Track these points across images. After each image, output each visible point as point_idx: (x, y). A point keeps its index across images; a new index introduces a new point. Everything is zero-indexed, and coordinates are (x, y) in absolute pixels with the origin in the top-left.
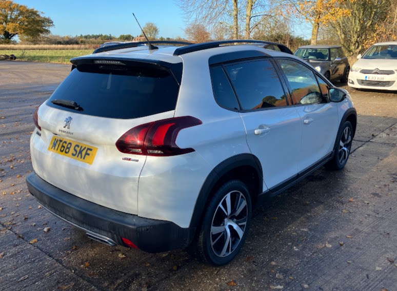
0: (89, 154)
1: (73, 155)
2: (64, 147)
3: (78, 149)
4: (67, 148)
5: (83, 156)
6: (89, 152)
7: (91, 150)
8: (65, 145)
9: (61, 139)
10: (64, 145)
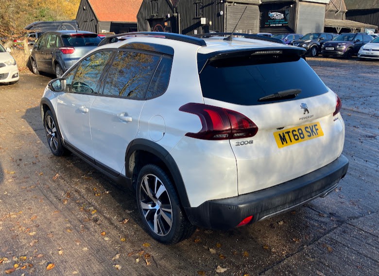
0: (318, 129)
1: (309, 136)
2: (296, 135)
3: (309, 130)
4: (300, 134)
5: (316, 132)
6: (317, 127)
7: (316, 125)
8: (297, 133)
9: (288, 131)
10: (295, 133)
